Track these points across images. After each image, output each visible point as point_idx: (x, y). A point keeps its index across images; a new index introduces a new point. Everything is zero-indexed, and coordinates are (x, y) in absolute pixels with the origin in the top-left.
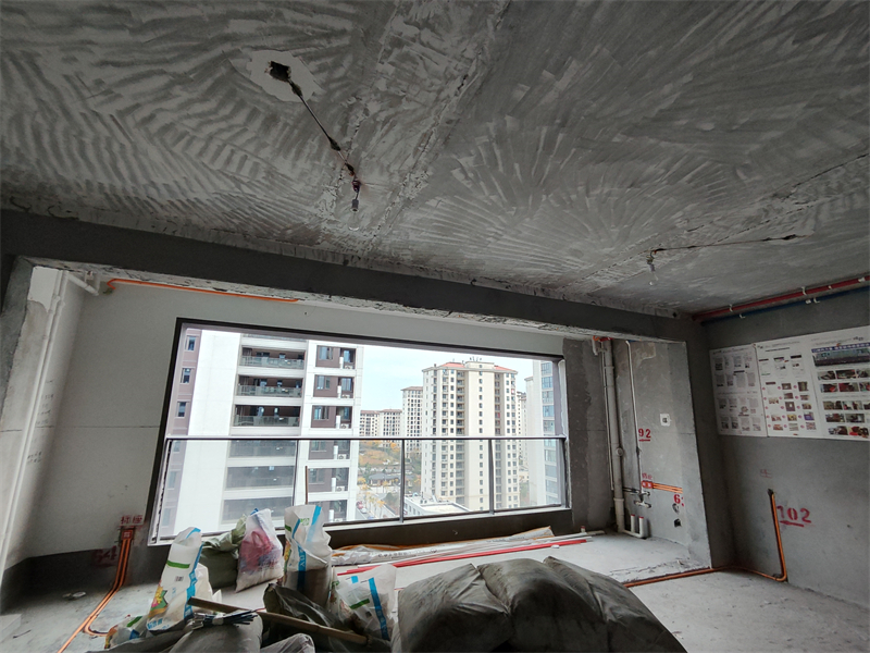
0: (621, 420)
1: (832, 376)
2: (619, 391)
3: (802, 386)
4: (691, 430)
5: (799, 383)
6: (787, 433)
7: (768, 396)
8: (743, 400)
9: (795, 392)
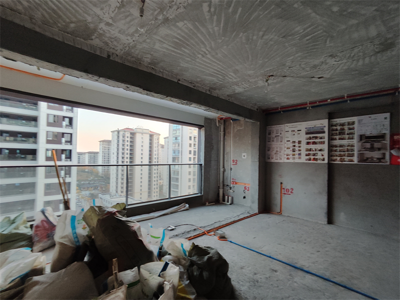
0: (225, 156)
1: (310, 138)
2: (226, 143)
3: (300, 142)
4: (257, 160)
5: (299, 141)
6: (291, 161)
7: (287, 146)
8: (277, 148)
9: (297, 144)
